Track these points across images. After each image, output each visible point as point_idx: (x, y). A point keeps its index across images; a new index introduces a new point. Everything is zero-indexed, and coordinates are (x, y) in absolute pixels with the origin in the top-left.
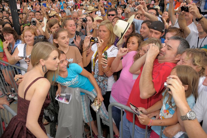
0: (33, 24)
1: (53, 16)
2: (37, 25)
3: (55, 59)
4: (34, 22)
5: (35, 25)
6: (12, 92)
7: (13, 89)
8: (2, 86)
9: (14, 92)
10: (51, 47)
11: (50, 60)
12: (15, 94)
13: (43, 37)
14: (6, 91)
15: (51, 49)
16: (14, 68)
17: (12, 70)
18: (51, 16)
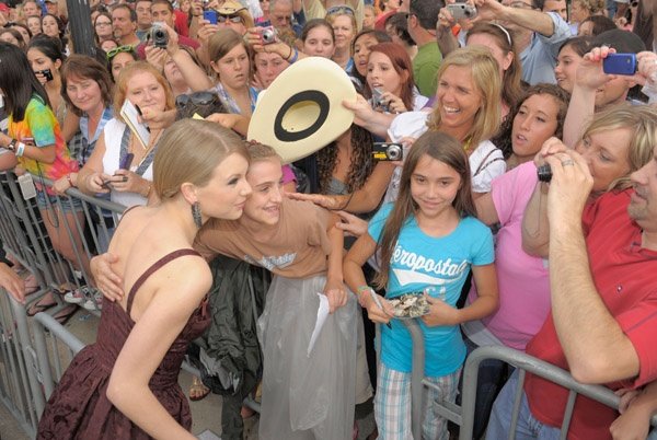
0: (157, 44)
1: (231, 16)
2: (171, 45)
3: (234, 182)
4: (160, 35)
5: (163, 45)
6: (75, 283)
7: (78, 274)
8: (39, 262)
9: (82, 282)
10: (223, 142)
11: (216, 186)
12: (86, 289)
13: (210, 98)
14: (55, 281)
15: (223, 150)
16: (89, 204)
17: (79, 210)
18: (225, 16)
